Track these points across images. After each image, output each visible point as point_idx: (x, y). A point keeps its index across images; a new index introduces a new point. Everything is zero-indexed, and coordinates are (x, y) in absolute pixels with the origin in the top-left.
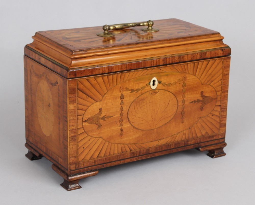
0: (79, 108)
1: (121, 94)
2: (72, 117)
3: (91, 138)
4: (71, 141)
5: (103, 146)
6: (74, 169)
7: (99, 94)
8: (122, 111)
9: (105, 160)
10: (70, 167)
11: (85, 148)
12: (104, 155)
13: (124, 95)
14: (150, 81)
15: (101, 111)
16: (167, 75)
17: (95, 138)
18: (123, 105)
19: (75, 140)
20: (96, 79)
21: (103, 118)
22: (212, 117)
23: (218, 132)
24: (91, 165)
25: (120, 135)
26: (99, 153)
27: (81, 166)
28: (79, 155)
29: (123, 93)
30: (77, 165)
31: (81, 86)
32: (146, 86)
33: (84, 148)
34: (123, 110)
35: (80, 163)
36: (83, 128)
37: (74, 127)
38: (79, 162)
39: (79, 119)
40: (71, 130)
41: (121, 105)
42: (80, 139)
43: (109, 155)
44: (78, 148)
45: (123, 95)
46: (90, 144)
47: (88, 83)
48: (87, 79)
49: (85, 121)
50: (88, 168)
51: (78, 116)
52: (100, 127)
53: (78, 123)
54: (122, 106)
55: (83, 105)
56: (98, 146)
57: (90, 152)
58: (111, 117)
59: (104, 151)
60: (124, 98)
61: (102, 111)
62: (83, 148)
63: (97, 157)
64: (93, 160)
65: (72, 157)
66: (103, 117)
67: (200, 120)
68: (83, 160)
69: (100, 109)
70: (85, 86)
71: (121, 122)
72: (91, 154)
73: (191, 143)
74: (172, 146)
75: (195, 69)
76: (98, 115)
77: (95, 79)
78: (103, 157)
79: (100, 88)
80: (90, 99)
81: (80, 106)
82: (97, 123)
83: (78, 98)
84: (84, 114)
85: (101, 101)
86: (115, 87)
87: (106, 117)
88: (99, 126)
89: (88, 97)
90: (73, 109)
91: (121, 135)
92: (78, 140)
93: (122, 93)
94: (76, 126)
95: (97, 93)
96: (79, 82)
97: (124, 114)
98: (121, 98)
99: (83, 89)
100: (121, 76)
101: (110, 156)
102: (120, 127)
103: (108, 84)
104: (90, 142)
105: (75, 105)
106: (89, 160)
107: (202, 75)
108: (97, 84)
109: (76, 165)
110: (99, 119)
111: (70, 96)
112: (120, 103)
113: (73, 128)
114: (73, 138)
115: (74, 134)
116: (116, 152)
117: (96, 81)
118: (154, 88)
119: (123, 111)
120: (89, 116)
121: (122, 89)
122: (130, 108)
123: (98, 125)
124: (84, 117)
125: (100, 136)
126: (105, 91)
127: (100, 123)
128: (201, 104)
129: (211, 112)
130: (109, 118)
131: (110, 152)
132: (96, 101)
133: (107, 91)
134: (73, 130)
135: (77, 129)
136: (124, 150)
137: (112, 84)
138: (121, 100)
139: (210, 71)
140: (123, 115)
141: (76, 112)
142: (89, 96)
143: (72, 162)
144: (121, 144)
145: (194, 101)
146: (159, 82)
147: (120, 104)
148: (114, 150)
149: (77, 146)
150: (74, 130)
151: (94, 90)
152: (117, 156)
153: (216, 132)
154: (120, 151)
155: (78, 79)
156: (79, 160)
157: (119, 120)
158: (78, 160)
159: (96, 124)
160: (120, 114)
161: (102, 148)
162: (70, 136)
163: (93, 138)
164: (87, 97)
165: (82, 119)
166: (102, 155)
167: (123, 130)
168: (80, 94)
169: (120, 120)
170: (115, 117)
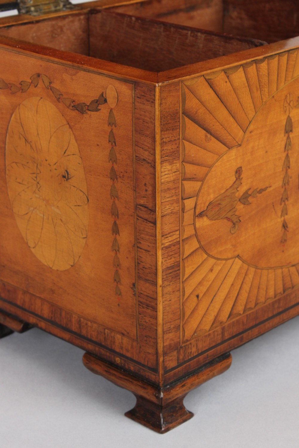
0: (188, 176)
1: (286, 117)
2: (168, 207)
3: (215, 264)
4: (166, 283)
5: (243, 282)
6: (173, 364)
7: (236, 124)
8: (287, 170)
9: (245, 320)
10: (163, 361)
11: (201, 296)
12: (243, 307)
13: (293, 120)
15: (239, 176)
17: (224, 262)
18: (290, 152)
19: (177, 276)
20: (230, 76)
21: (245, 199)
24: (214, 344)
25: (281, 242)
26: (234, 305)
27: (190, 351)
28: (187, 320)
29: (291, 115)
30: (182, 351)
31: (192, 104)
33: (198, 296)
34: (289, 167)
35: (188, 343)
36: (196, 235)
37: (175, 237)
38: (187, 341)
39: (187, 208)
40: (167, 248)
41: (286, 153)
42: (188, 271)
43: (256, 304)
44: (183, 299)
45: (291, 120)
46: (214, 280)
47: (211, 91)
48: (207, 78)
49: (201, 215)
50: (208, 355)
51: (184, 201)
52: (237, 227)
53: (184, 224)
54: (287, 155)
55: (198, 164)
56: (231, 283)
57: (212, 304)
58: (264, 193)
59: (244, 296)
60: (294, 130)
61: (242, 176)
62: (196, 298)
63: (227, 316)
64: (219, 329)
65: (169, 331)
66: (243, 195)
68: (195, 332)
69: (236, 172)
70: (202, 103)
71: (285, 204)
72: (216, 311)
76: (233, 191)
77: (228, 77)
78: (242, 312)
79: (240, 105)
80: (214, 144)
81: (190, 169)
82: (229, 215)
83: (186, 143)
84: (199, 190)
85: (240, 145)
86: (273, 97)
87: (250, 192)
88: (234, 224)
89: (209, 136)
90: (172, 179)
91: (283, 241)
92: (183, 276)
93: (289, 116)
94: (178, 232)
95: (231, 119)
96: (187, 91)
97: (291, 178)
98: (285, 129)
99: (196, 112)
100: (287, 63)
101: (257, 308)
102: (282, 219)
103: (257, 90)
104: (212, 276)
105: (178, 165)
106: (209, 330)
108: (233, 92)
109: (179, 353)
110: (236, 202)
111: (164, 140)
112: (284, 146)
113: (170, 239)
114: (170, 271)
115: (173, 259)
116: (271, 293)
117: (229, 84)
119: (289, 170)
120: (212, 197)
121: (288, 102)
123: (232, 222)
124: (199, 202)
125: (236, 253)
126: (251, 114)
127: (237, 213)
130: (258, 195)
131: (257, 297)
132: (230, 148)
133: (254, 114)
134: (172, 247)
135: (181, 242)
136: (288, 283)
137: (266, 90)
138: (287, 135)
140: (288, 183)
141: (178, 187)
142: (211, 134)
143: (170, 345)
144: (281, 267)
147: (283, 149)
148: (267, 289)
149: (181, 293)
150: (174, 245)
151: (222, 113)
152: (273, 304)
154: (280, 290)
155: (186, 80)
156: (186, 334)
157: (281, 197)
158: (184, 336)
159: (228, 219)
160: (284, 181)
161: (240, 288)
162: (164, 267)
163: (220, 261)
164: (206, 136)
165: (195, 208)
166: (240, 308)
167: (287, 227)
168: (192, 129)
169: (282, 198)
170: (271, 189)
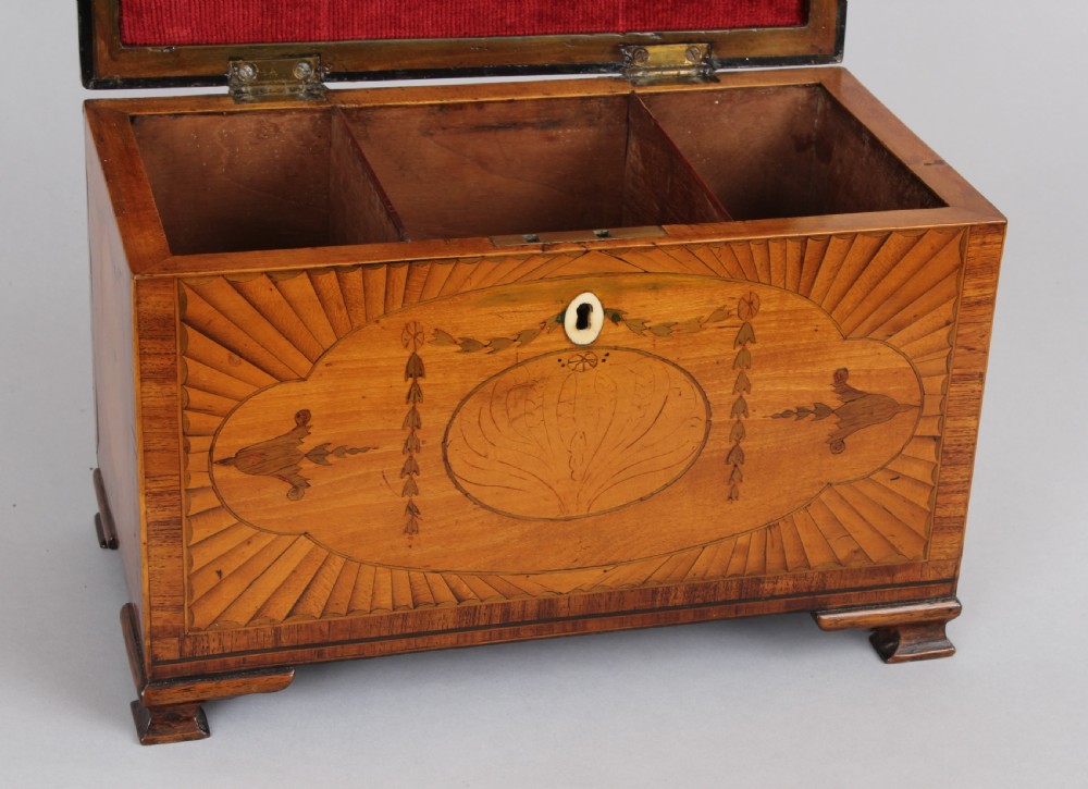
0: (191, 405)
1: (408, 353)
2: (155, 440)
3: (255, 535)
4: (154, 542)
5: (317, 573)
6: (173, 655)
7: (293, 350)
8: (414, 430)
9: (326, 628)
10: (151, 646)
11: (225, 574)
12: (321, 609)
13: (425, 361)
14: (561, 306)
15: (305, 422)
16: (655, 287)
17: (274, 536)
18: (418, 404)
19: (176, 537)
20: (280, 283)
21: (319, 455)
22: (893, 486)
23: (921, 553)
24: (257, 647)
25: (405, 532)
26: (298, 601)
27: (206, 645)
28: (197, 601)
29: (418, 353)
30: (188, 641)
31: (198, 309)
32: (542, 328)
33: (220, 573)
34: (418, 427)
35: (202, 633)
36: (214, 488)
37: (171, 483)
38: (199, 630)
39: (193, 448)
40: (155, 495)
41: (411, 405)
42: (198, 535)
43: (349, 612)
44: (189, 571)
45: (420, 360)
46: (253, 557)
47: (238, 297)
48: (231, 279)
49: (224, 462)
50: (244, 659)
51: (189, 438)
52: (301, 491)
53: (189, 468)
54: (414, 408)
55: (215, 393)
56: (292, 569)
57: (250, 590)
58: (360, 454)
59: (320, 595)
60: (427, 375)
61: (308, 424)
62: (215, 576)
63: (285, 615)
64: (268, 628)
65: (162, 607)
66: (314, 450)
67: (823, 497)
68: (215, 622)
69: (298, 416)
70: (223, 313)
71: (412, 479)
72: (259, 603)
73: (774, 589)
74: (675, 597)
75: (805, 265)
76: (293, 441)
77: (275, 283)
78: (318, 616)
79: (301, 323)
80: (245, 368)
81: (196, 397)
82: (284, 472)
83: (188, 360)
84: (219, 429)
85: (304, 380)
86: (377, 322)
87: (329, 449)
88: (295, 487)
89: (237, 358)
90: (163, 404)
91: (411, 530)
92: (190, 539)
93: (414, 354)
94: (177, 477)
95: (284, 343)
96: (189, 292)
97: (424, 442)
98: (407, 372)
99: (210, 322)
100: (408, 278)
101: (351, 617)
102: (407, 498)
103: (340, 308)
104: (250, 551)
105: (175, 388)
106: (246, 626)
107: (843, 295)
108: (285, 305)
109: (182, 641)
110: (298, 457)
111: (146, 350)
112: (405, 395)
113: (162, 484)
114: (162, 527)
115: (167, 512)
116: (385, 600)
117: (276, 292)
118: (583, 337)
119: (417, 431)
120: (242, 442)
121: (413, 333)
122: (455, 421)
123: (291, 483)
124: (217, 445)
125: (302, 529)
126: (328, 340)
127: (300, 473)
128: (837, 424)
129: (888, 463)
130: (347, 455)
131: (351, 600)
132: (281, 380)
133: (335, 340)
134: (166, 496)
135: (183, 491)
136: (425, 596)
137: (361, 311)
138: (411, 380)
139: (890, 282)
140: (418, 449)
141: (176, 418)
142: (241, 355)
143: (164, 628)
144: (408, 569)
145: (798, 409)
146: (613, 316)
147: (404, 400)
148: (374, 593)
149: (185, 562)
150: (170, 494)
151: (266, 332)
152: (391, 619)
153: (910, 550)
154: (405, 598)
155: (187, 277)
156: (196, 620)
157: (402, 466)
158: (192, 622)
159: (283, 479)
160: (406, 444)
161: (313, 579)
162: (150, 520)
163: (265, 534)
164: (230, 357)
165: (211, 451)
166: (314, 606)
167: (418, 512)
168: (197, 341)
169: (403, 469)
170: (376, 451)
